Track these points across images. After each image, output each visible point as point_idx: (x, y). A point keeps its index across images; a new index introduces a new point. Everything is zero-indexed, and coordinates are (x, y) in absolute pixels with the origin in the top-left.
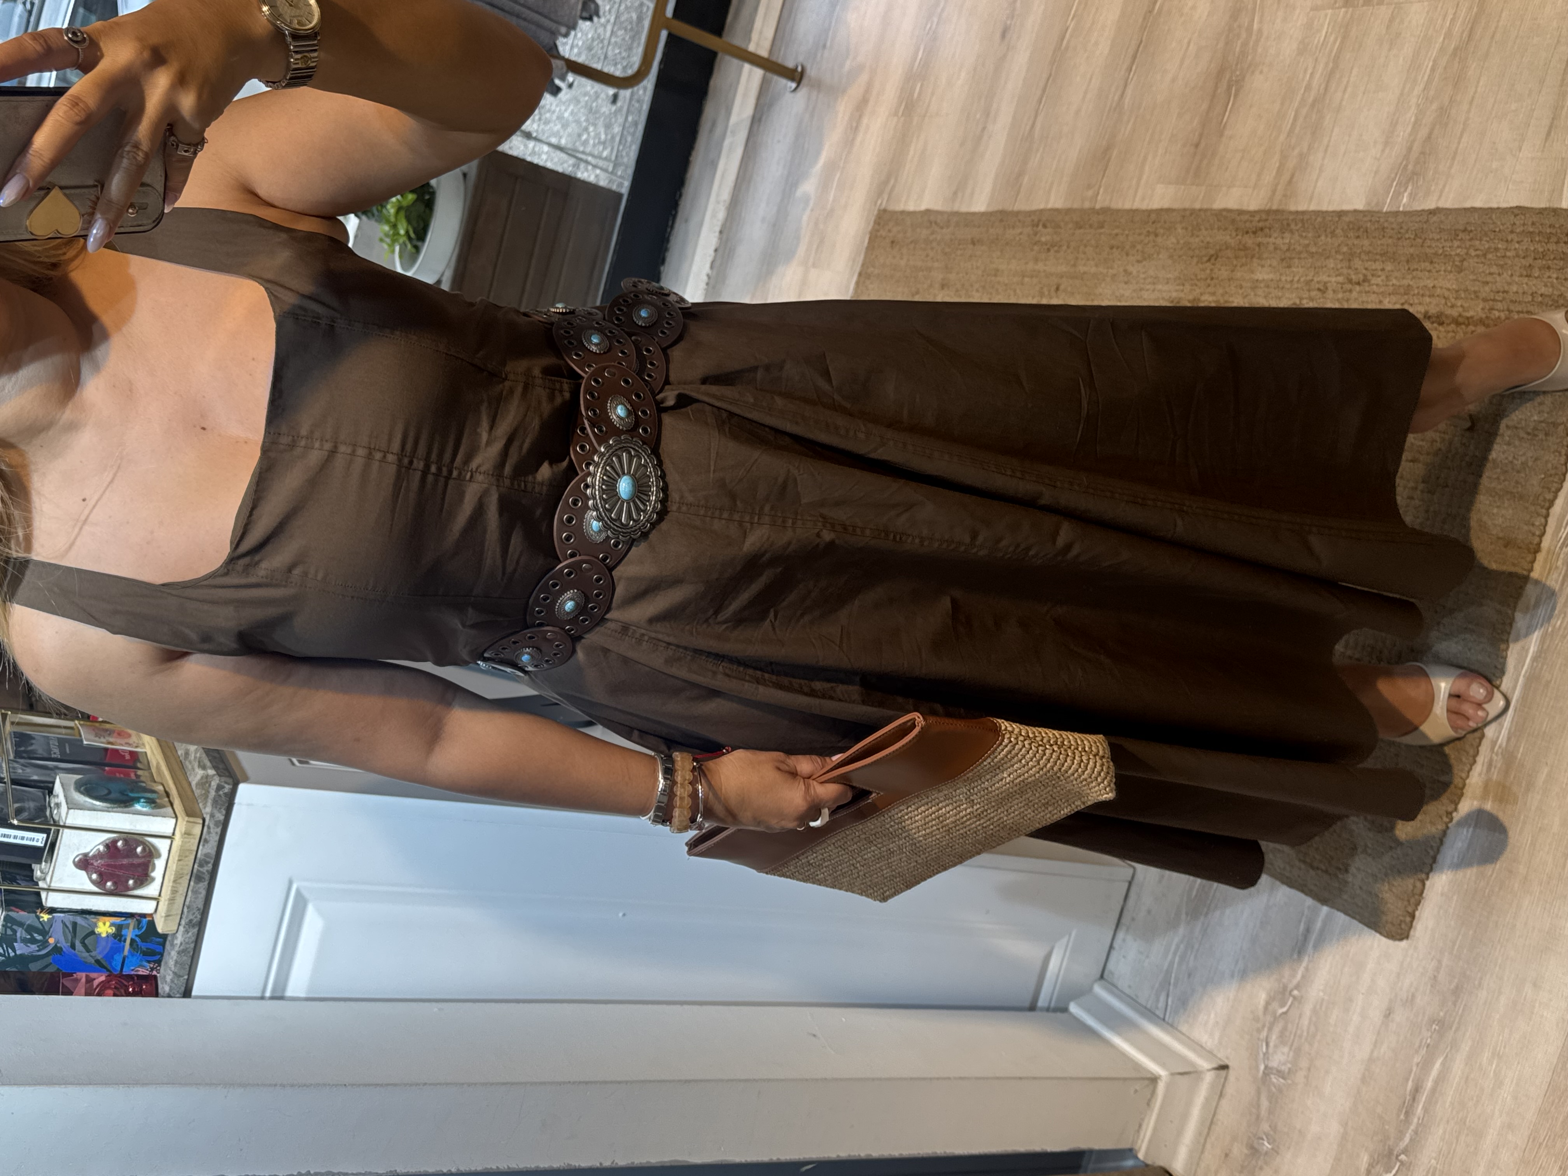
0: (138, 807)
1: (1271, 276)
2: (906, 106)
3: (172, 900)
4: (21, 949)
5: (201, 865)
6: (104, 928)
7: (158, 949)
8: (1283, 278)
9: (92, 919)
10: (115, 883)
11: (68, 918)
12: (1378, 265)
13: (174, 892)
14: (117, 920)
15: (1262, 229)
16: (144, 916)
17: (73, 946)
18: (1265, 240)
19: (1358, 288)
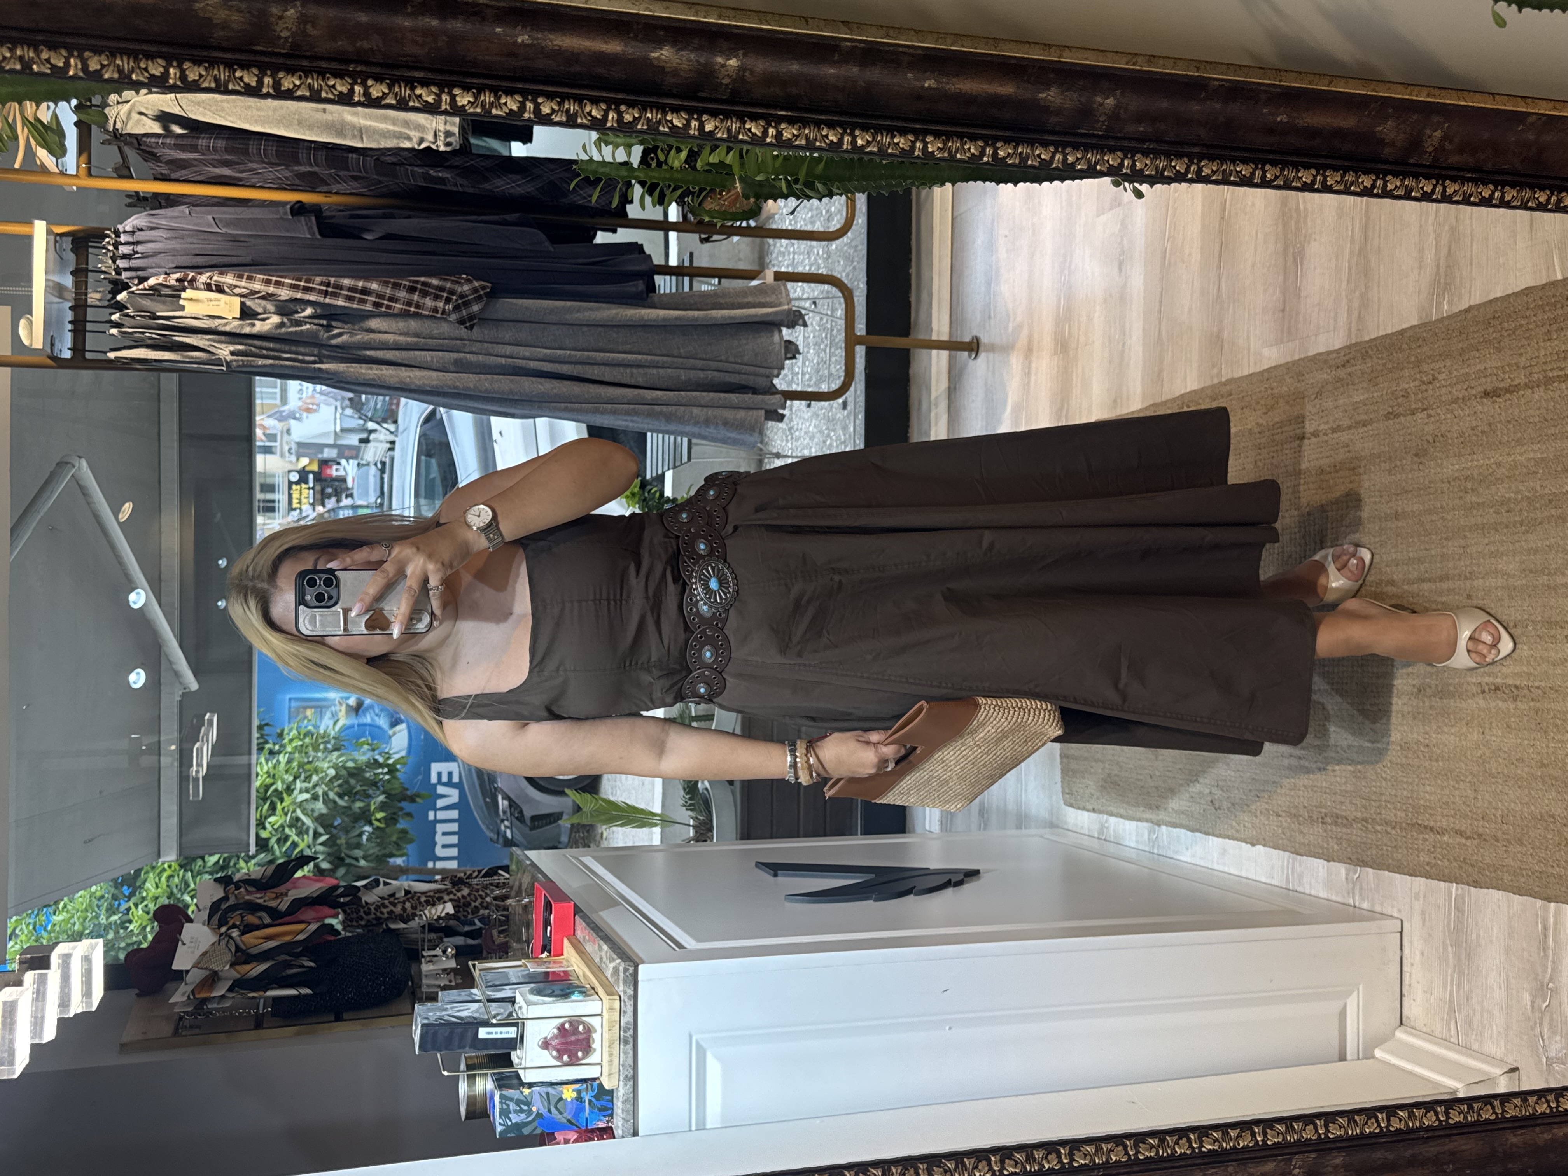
0: (574, 997)
1: (1366, 396)
2: (1062, 346)
3: (611, 1062)
4: (515, 1118)
5: (625, 1032)
6: (569, 1094)
7: (609, 1105)
8: (1375, 395)
9: (559, 1088)
10: (569, 1056)
11: (543, 1090)
12: (1440, 364)
13: (611, 1055)
14: (577, 1086)
15: (1348, 361)
16: (594, 1079)
17: (550, 1111)
18: (1353, 369)
19: (1431, 386)
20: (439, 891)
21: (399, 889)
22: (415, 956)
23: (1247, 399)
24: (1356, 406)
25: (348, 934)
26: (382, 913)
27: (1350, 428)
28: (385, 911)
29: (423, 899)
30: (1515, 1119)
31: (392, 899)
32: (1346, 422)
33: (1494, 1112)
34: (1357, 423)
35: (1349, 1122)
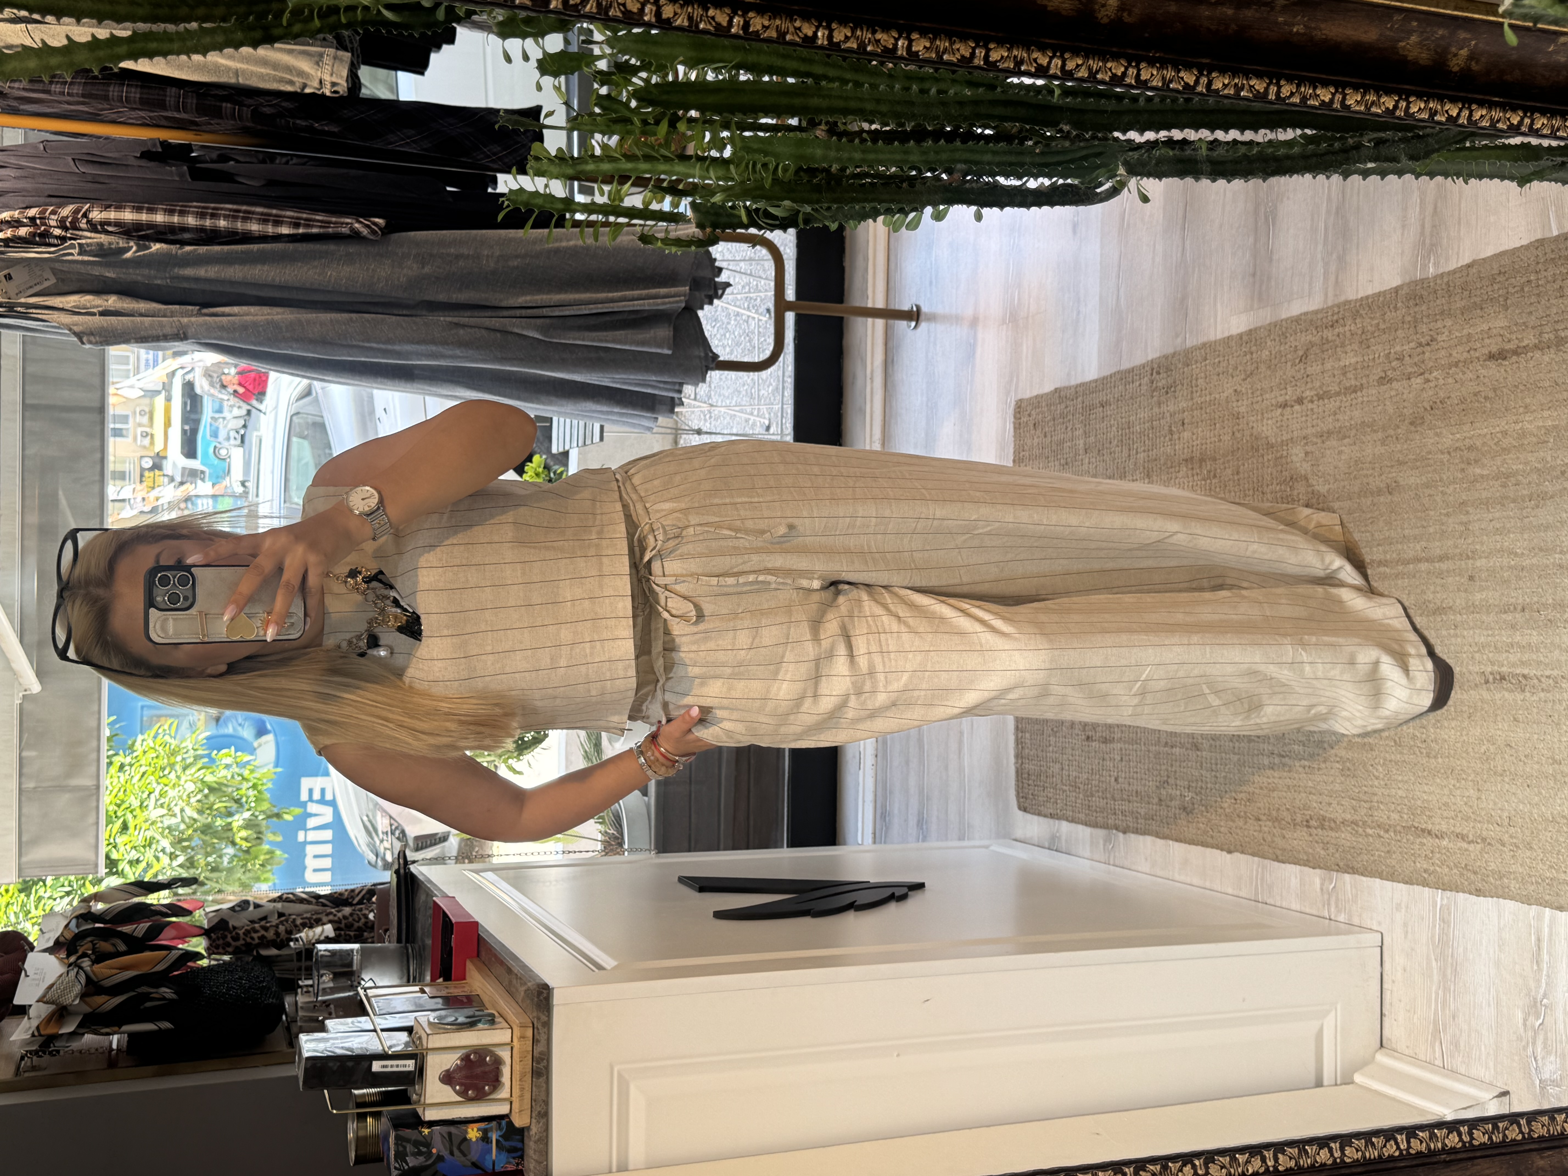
0: (480, 1026)
2: (1011, 316)
3: (521, 1096)
4: (412, 1162)
5: (537, 1062)
6: (473, 1133)
7: (519, 1145)
8: (1366, 358)
9: (463, 1127)
10: (475, 1091)
11: (444, 1129)
12: (1439, 324)
13: (522, 1089)
14: (482, 1125)
15: (1336, 321)
16: (503, 1117)
17: (452, 1153)
18: (1341, 330)
19: (1428, 348)
20: (317, 913)
21: (272, 912)
22: (292, 987)
23: (1225, 364)
24: (1344, 371)
25: (213, 963)
26: (252, 938)
27: (1338, 394)
28: (255, 936)
29: (299, 922)
30: (1541, 1138)
31: (263, 923)
32: (1335, 388)
33: (1521, 1132)
34: (1346, 389)
35: (1366, 1146)
